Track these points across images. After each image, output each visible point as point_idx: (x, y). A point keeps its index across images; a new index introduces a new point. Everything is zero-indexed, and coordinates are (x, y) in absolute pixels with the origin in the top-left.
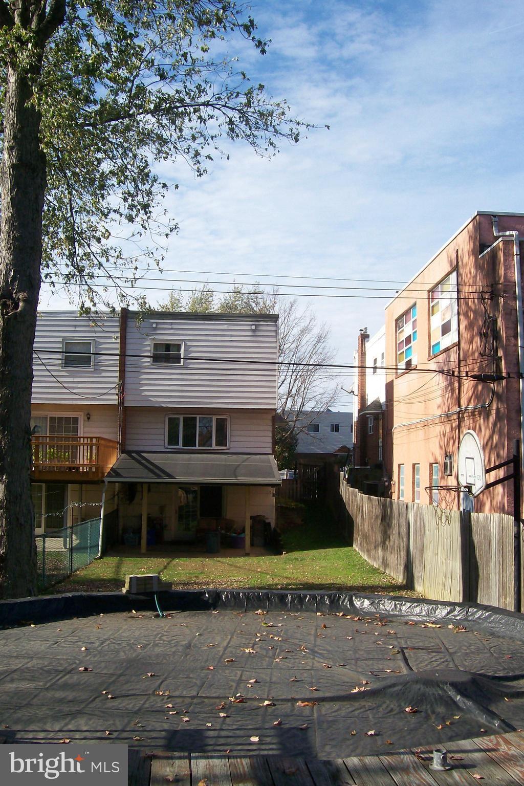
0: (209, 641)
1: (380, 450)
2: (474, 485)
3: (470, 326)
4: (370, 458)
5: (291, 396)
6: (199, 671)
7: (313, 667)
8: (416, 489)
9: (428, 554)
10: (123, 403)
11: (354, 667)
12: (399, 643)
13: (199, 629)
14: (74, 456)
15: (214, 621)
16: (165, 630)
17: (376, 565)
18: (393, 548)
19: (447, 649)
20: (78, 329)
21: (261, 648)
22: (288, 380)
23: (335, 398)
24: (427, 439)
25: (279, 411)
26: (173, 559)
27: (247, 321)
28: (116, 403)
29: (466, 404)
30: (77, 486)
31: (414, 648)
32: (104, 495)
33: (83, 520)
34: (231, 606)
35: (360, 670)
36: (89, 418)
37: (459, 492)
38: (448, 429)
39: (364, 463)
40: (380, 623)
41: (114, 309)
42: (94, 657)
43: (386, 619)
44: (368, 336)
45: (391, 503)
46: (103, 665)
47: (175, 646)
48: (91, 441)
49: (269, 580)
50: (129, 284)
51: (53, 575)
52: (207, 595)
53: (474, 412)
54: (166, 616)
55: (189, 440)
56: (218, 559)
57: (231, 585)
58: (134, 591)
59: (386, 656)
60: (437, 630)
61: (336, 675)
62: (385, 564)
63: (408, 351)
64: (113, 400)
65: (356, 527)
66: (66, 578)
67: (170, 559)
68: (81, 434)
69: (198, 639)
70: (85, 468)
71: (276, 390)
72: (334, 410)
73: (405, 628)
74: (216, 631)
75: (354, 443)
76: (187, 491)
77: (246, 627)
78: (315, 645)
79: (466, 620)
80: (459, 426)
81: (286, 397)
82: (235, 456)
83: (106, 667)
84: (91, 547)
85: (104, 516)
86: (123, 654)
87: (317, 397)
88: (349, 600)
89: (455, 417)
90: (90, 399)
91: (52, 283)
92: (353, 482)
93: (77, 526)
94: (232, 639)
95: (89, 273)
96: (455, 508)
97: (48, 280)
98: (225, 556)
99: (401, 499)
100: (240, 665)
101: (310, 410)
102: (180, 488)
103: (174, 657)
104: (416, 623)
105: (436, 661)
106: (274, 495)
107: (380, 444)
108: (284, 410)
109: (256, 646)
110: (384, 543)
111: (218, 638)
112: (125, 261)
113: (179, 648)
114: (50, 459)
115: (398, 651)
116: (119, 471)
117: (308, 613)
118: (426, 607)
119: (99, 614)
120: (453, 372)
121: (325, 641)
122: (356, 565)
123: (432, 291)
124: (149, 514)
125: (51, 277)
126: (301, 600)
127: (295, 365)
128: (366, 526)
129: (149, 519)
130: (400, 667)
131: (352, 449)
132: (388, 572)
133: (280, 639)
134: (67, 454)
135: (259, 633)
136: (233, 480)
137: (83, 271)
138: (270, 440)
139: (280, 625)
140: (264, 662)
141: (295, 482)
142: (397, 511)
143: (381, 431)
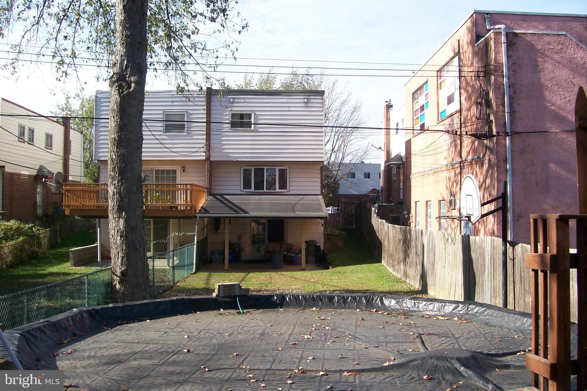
0: (278, 331)
1: (402, 191)
2: (473, 215)
3: (469, 98)
4: (393, 197)
5: (334, 152)
6: (271, 351)
7: (354, 348)
8: (429, 220)
9: (438, 267)
10: (209, 158)
11: (385, 348)
12: (417, 330)
13: (270, 322)
14: (174, 198)
15: (281, 316)
16: (245, 323)
17: (399, 276)
18: (412, 263)
19: (453, 335)
20: (174, 104)
21: (316, 334)
22: (332, 140)
23: (367, 153)
24: (437, 182)
25: (325, 163)
26: (249, 273)
27: (300, 96)
28: (204, 158)
29: (466, 156)
30: (176, 221)
31: (429, 334)
32: (196, 226)
33: (181, 245)
34: (293, 305)
35: (389, 350)
36: (184, 170)
37: (461, 221)
38: (452, 175)
39: (389, 201)
40: (403, 317)
41: (202, 88)
42: (195, 342)
43: (407, 314)
44: (392, 106)
45: (410, 230)
46: (201, 348)
47: (253, 334)
48: (186, 187)
49: (320, 288)
50: (212, 69)
51: (161, 286)
52: (275, 298)
53: (472, 161)
54: (246, 313)
55: (259, 186)
56: (282, 273)
57: (292, 291)
58: (222, 295)
59: (408, 340)
60: (445, 321)
61: (371, 354)
62: (406, 275)
63: (421, 117)
64: (202, 156)
65: (384, 248)
66: (170, 288)
67: (247, 273)
68: (178, 181)
69: (270, 329)
70: (182, 207)
71: (323, 147)
72: (366, 162)
73: (421, 320)
74: (283, 323)
75: (382, 187)
76: (258, 224)
77: (305, 320)
78: (356, 333)
79: (467, 314)
80: (461, 173)
81: (330, 152)
82: (293, 197)
83: (203, 349)
84: (188, 265)
85: (197, 243)
86: (215, 340)
87: (353, 153)
88: (380, 300)
89: (458, 165)
90: (185, 156)
91: (155, 69)
92: (381, 215)
93: (177, 249)
94: (295, 329)
95: (182, 61)
96: (458, 233)
97: (151, 67)
98: (287, 271)
99: (417, 227)
100: (301, 347)
101: (348, 162)
102: (254, 221)
103: (252, 341)
104: (430, 317)
105: (445, 343)
106: (322, 225)
107: (401, 187)
108: (329, 162)
109: (312, 334)
110: (405, 259)
111: (285, 328)
112: (209, 52)
113: (256, 335)
114: (156, 201)
115: (417, 336)
116: (207, 209)
117: (350, 310)
118: (437, 305)
119: (196, 312)
120: (456, 132)
121: (363, 329)
122: (384, 276)
123: (440, 71)
124: (229, 241)
125: (154, 65)
126: (345, 300)
127: (337, 128)
128: (391, 248)
129: (230, 244)
130: (418, 348)
131: (380, 191)
132: (408, 281)
133: (330, 328)
134: (169, 197)
135: (314, 324)
136: (291, 214)
137: (178, 60)
138: (319, 184)
139: (330, 318)
140: (318, 345)
141: (338, 216)
142: (415, 236)
143: (402, 177)
